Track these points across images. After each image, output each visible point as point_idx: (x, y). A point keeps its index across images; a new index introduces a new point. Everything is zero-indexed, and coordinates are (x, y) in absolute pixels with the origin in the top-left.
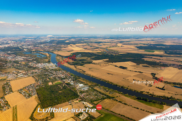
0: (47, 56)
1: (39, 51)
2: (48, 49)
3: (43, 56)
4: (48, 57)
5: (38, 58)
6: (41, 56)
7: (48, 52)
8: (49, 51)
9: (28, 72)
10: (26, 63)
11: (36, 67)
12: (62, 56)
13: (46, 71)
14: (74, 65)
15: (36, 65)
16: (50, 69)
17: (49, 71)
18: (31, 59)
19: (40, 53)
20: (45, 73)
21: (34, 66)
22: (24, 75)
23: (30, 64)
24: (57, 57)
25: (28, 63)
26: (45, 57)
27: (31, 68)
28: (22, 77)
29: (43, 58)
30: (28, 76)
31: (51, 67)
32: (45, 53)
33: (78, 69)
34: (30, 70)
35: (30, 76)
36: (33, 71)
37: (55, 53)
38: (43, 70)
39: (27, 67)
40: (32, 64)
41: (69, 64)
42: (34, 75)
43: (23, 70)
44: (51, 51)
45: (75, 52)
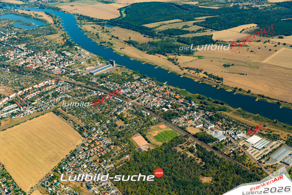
0: (45, 21)
1: (10, 5)
3: (34, 24)
4: (55, 28)
5: (25, 33)
7: (42, 7)
8: (40, 2)
11: (41, 68)
12: (96, 18)
13: (87, 84)
14: (163, 53)
15: (34, 59)
16: (94, 74)
17: (96, 82)
18: (4, 37)
19: (17, 11)
20: (89, 95)
21: (29, 65)
22: (22, 108)
23: (10, 57)
24: (81, 23)
25: (2, 55)
26: (45, 27)
27: (24, 76)
28: (17, 115)
29: (37, 29)
30: (36, 109)
31: (90, 66)
32: (33, 13)
33: (186, 68)
34: (27, 84)
35: (44, 111)
36: (39, 85)
37: (66, 10)
38: (72, 79)
39: (9, 71)
40: (18, 57)
41: (141, 50)
42: (55, 104)
43: (3, 83)
44: (48, 4)
45: (128, 4)
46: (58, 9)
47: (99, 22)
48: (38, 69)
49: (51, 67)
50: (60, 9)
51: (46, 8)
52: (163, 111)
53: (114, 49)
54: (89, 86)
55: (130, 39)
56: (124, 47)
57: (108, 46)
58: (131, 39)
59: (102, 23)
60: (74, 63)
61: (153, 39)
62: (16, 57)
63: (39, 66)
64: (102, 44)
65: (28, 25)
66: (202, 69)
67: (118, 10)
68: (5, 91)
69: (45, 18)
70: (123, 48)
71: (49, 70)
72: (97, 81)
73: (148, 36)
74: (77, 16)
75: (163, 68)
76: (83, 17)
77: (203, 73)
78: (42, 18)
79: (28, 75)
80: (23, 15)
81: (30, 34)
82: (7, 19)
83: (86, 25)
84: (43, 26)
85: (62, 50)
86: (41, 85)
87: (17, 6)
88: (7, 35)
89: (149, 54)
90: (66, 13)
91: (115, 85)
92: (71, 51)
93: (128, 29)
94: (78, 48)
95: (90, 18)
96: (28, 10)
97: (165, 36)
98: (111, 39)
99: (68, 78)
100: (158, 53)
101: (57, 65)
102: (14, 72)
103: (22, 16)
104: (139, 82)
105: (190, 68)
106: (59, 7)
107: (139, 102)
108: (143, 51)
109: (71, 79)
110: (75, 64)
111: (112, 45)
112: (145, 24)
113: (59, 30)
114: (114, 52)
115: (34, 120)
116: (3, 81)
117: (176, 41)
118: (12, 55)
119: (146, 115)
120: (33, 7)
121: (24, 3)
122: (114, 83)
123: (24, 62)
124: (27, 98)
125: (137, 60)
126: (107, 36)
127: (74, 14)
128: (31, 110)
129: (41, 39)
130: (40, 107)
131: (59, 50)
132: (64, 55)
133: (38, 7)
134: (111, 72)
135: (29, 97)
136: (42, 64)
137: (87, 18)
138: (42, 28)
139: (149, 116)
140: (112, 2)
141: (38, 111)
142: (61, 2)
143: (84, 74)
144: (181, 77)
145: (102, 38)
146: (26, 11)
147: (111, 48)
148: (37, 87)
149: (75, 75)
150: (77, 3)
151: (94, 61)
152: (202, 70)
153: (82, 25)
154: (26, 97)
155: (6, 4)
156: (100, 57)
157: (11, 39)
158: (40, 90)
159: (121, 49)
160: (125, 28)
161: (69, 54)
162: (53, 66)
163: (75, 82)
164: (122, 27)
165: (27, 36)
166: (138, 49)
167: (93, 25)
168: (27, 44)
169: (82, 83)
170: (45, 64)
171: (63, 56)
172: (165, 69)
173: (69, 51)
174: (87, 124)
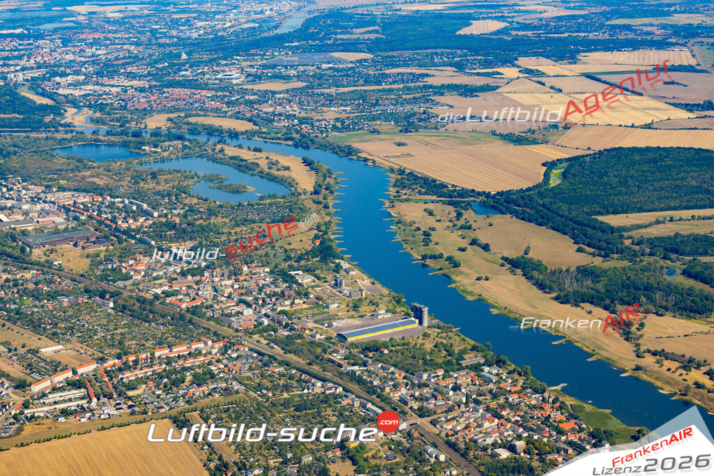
0: (289, 183)
1: (211, 131)
2: (294, 109)
3: (254, 189)
4: (309, 204)
5: (211, 213)
6: (236, 191)
7: (303, 143)
8: (306, 128)
9: (126, 367)
10: (95, 260)
11: (204, 310)
12: (453, 186)
13: (310, 364)
14: (608, 302)
15: (197, 283)
16: (349, 340)
17: (340, 359)
18: (144, 218)
19: (222, 151)
20: (298, 390)
21: (173, 298)
22: (95, 400)
23: (132, 273)
24: (400, 196)
25: (115, 266)
26: (281, 200)
27: (147, 324)
28: (72, 417)
29: (253, 205)
30: (130, 407)
31: (352, 317)
32: (267, 158)
33: (654, 354)
34: (143, 345)
35: (150, 413)
36: (175, 350)
37: (372, 155)
38: (276, 347)
39: (112, 308)
40: (155, 274)
41: (541, 289)
42: (188, 402)
43: (80, 337)
44: (327, 136)
45: (589, 148)
46: (350, 152)
47: (458, 198)
48: (194, 311)
49: (235, 308)
50: (357, 151)
51: (315, 146)
52: (494, 456)
53: (457, 279)
54: (316, 368)
55: (526, 253)
56: (490, 276)
57: (441, 269)
58: (530, 255)
59: (462, 202)
60: (307, 306)
61: (604, 262)
62: (151, 275)
63: (203, 303)
64: (428, 262)
65: (233, 192)
66: (705, 361)
67: (544, 165)
68: (74, 357)
69: (294, 176)
70: (487, 279)
71: (222, 315)
72: (345, 359)
73: (591, 250)
74: (400, 174)
75: (579, 345)
76: (416, 178)
77: (705, 373)
78: (286, 173)
79: (158, 324)
80: (232, 161)
81: (223, 217)
82: (179, 171)
83: (411, 203)
84: (274, 196)
85: (291, 268)
86: (179, 352)
87: (230, 135)
88: (156, 214)
89: (561, 303)
90: (369, 164)
91: (393, 373)
92: (317, 272)
93: (540, 225)
94: (345, 265)
95: (438, 182)
96: (255, 150)
97: (651, 254)
98: (463, 250)
99: (265, 342)
100: (591, 303)
101: (254, 306)
102: (123, 312)
103: (229, 165)
104: (473, 374)
105: (668, 353)
106: (356, 145)
107: (435, 426)
108: (546, 292)
109: (272, 344)
110: (310, 308)
111: (456, 265)
112: (608, 213)
113: (319, 211)
114: (453, 285)
115: (112, 433)
116: (81, 332)
117: (679, 272)
118: (144, 268)
119: (433, 460)
120: (278, 141)
121: (258, 128)
122: (392, 369)
123: (166, 288)
124: (122, 379)
125: (512, 315)
126: (460, 239)
127: (392, 170)
128: (117, 409)
129: (250, 233)
130: (146, 403)
131: (284, 265)
132: (291, 280)
133: (290, 143)
134: (403, 338)
135: (129, 376)
136: (215, 297)
137: (425, 183)
138: (268, 201)
139: (441, 462)
140: (540, 141)
141: (133, 413)
142: (371, 132)
143: (318, 336)
144: (622, 375)
145: (437, 244)
146: (249, 152)
147: (449, 274)
148: (164, 354)
149: (289, 335)
150: (419, 138)
151: (373, 304)
152: (708, 363)
153: (396, 203)
154: (120, 376)
155: (199, 129)
156: (395, 295)
157: (162, 224)
158: (168, 363)
159: (478, 279)
160: (529, 221)
161: (307, 280)
162: (241, 308)
163: (280, 355)
164: (523, 219)
165: (213, 220)
166: (534, 284)
167: (430, 206)
168: (201, 243)
169: (300, 360)
170: (223, 299)
171: (287, 282)
172: (585, 349)
173: (314, 271)
174: (246, 459)
